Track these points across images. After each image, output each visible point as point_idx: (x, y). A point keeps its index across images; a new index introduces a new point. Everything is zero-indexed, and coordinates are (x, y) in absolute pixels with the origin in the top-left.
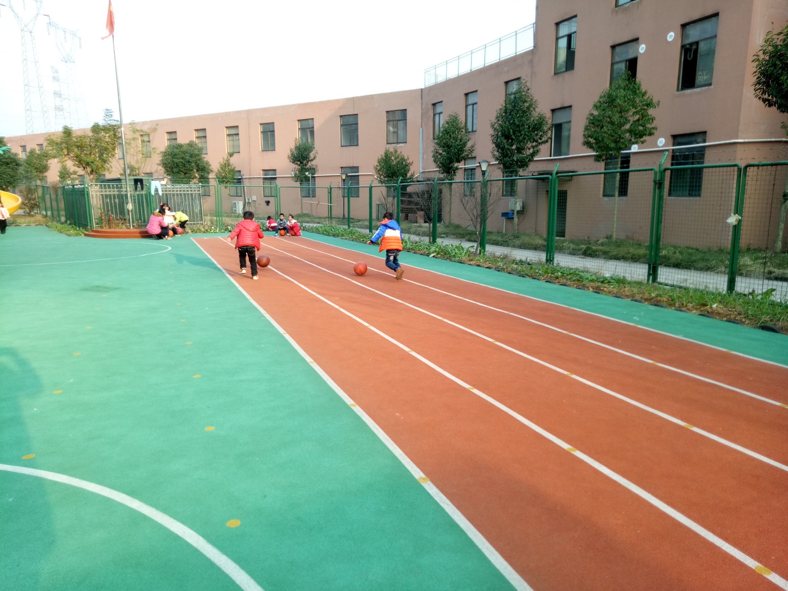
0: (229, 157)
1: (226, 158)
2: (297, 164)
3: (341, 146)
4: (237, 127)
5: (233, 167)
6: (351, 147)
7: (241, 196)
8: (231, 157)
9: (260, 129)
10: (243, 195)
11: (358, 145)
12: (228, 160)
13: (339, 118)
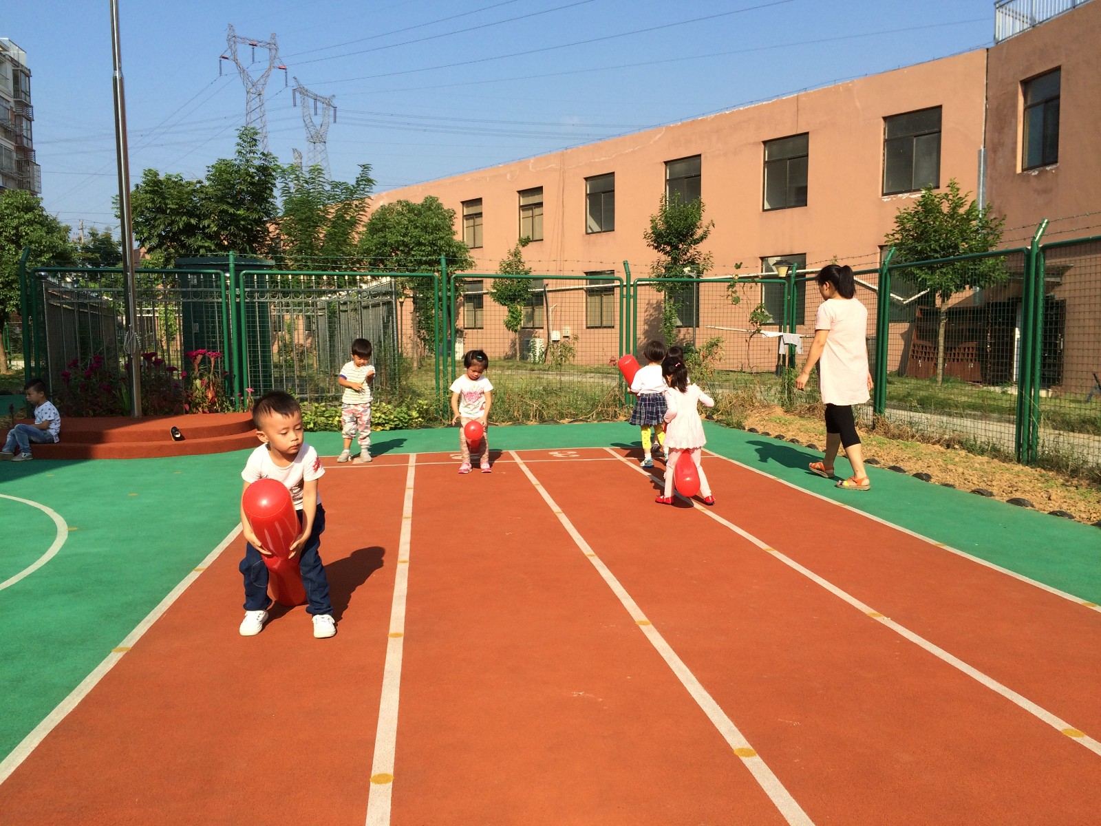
0: (521, 248)
1: (512, 251)
2: (663, 250)
3: (764, 210)
4: (539, 190)
5: (527, 267)
6: (788, 212)
7: (542, 328)
8: (523, 246)
9: (582, 189)
10: (545, 327)
11: (806, 205)
12: (516, 254)
13: (762, 146)
